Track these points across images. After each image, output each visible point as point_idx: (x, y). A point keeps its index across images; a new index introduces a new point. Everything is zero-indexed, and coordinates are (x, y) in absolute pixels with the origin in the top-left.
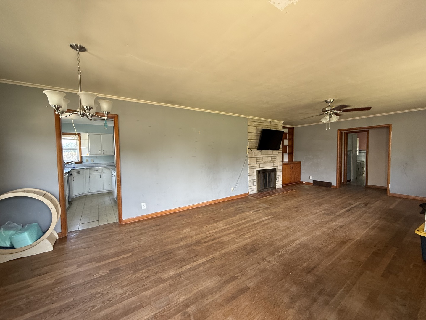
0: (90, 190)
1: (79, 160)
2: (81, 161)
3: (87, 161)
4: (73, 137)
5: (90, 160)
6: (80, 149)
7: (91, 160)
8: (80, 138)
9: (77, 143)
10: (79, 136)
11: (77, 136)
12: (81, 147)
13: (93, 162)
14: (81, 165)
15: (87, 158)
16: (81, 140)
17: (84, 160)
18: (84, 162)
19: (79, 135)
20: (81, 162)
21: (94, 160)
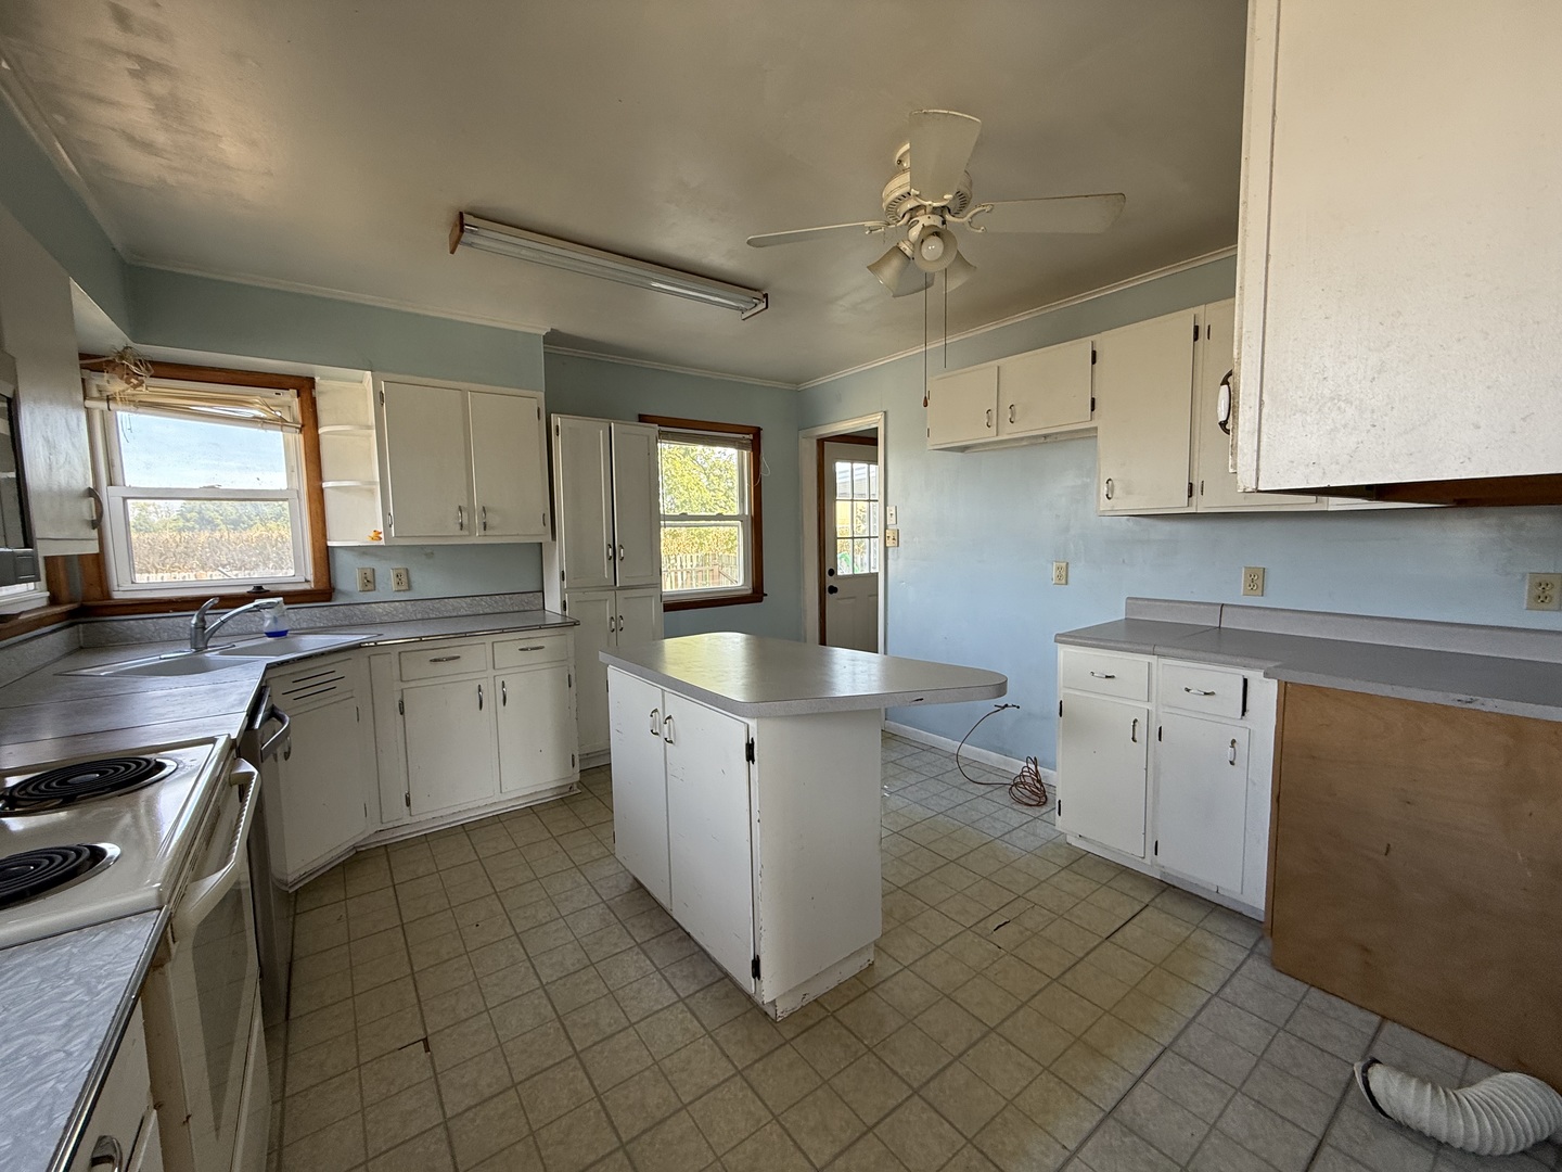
0: (408, 804)
1: (311, 577)
2: (321, 586)
3: (369, 582)
4: (258, 402)
5: (386, 572)
6: (317, 497)
7: (392, 574)
8: (309, 415)
9: (292, 447)
10: (305, 395)
11: (290, 397)
12: (320, 478)
13: (410, 588)
14: (326, 612)
15: (369, 563)
16: (316, 427)
17: (348, 578)
18: (343, 593)
19: (305, 387)
20: (322, 593)
21: (415, 577)
